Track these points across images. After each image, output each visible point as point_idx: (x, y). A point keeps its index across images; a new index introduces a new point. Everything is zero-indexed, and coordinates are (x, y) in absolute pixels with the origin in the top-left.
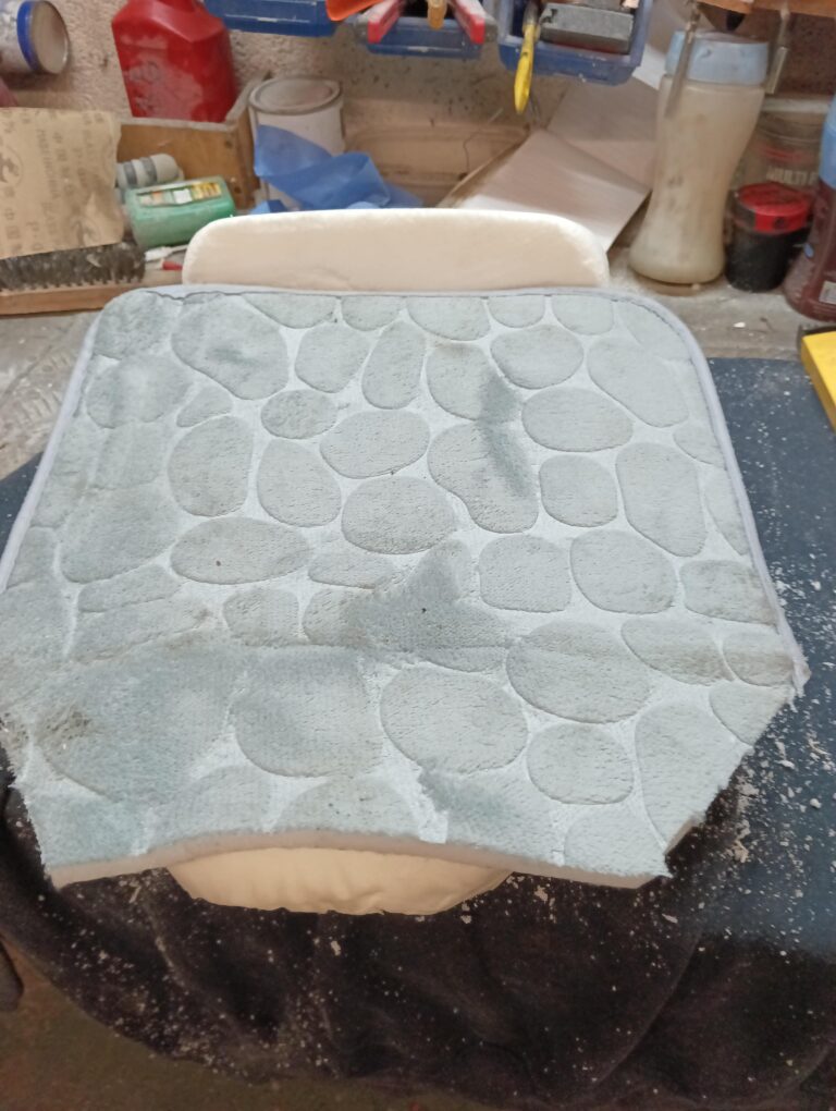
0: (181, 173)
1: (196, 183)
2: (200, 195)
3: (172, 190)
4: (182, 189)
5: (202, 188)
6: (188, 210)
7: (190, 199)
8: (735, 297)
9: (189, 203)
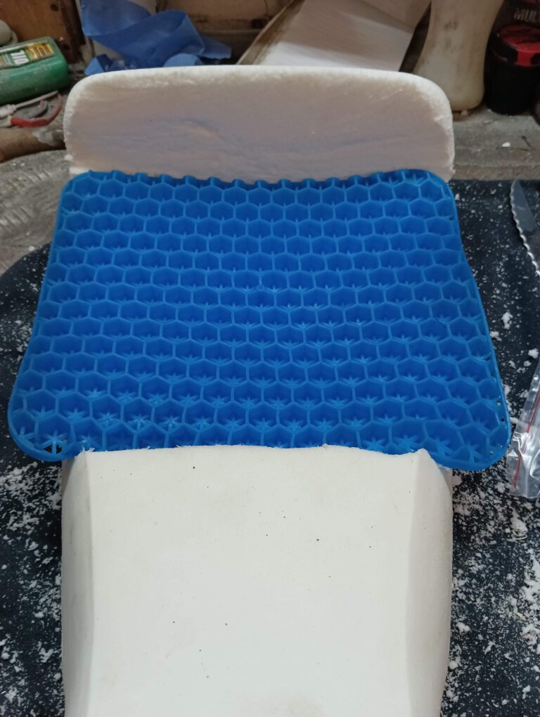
0: (15, 37)
1: (30, 44)
2: (36, 57)
3: (9, 53)
4: (18, 51)
5: (35, 48)
6: (26, 70)
7: (27, 60)
8: (497, 120)
9: (26, 64)
